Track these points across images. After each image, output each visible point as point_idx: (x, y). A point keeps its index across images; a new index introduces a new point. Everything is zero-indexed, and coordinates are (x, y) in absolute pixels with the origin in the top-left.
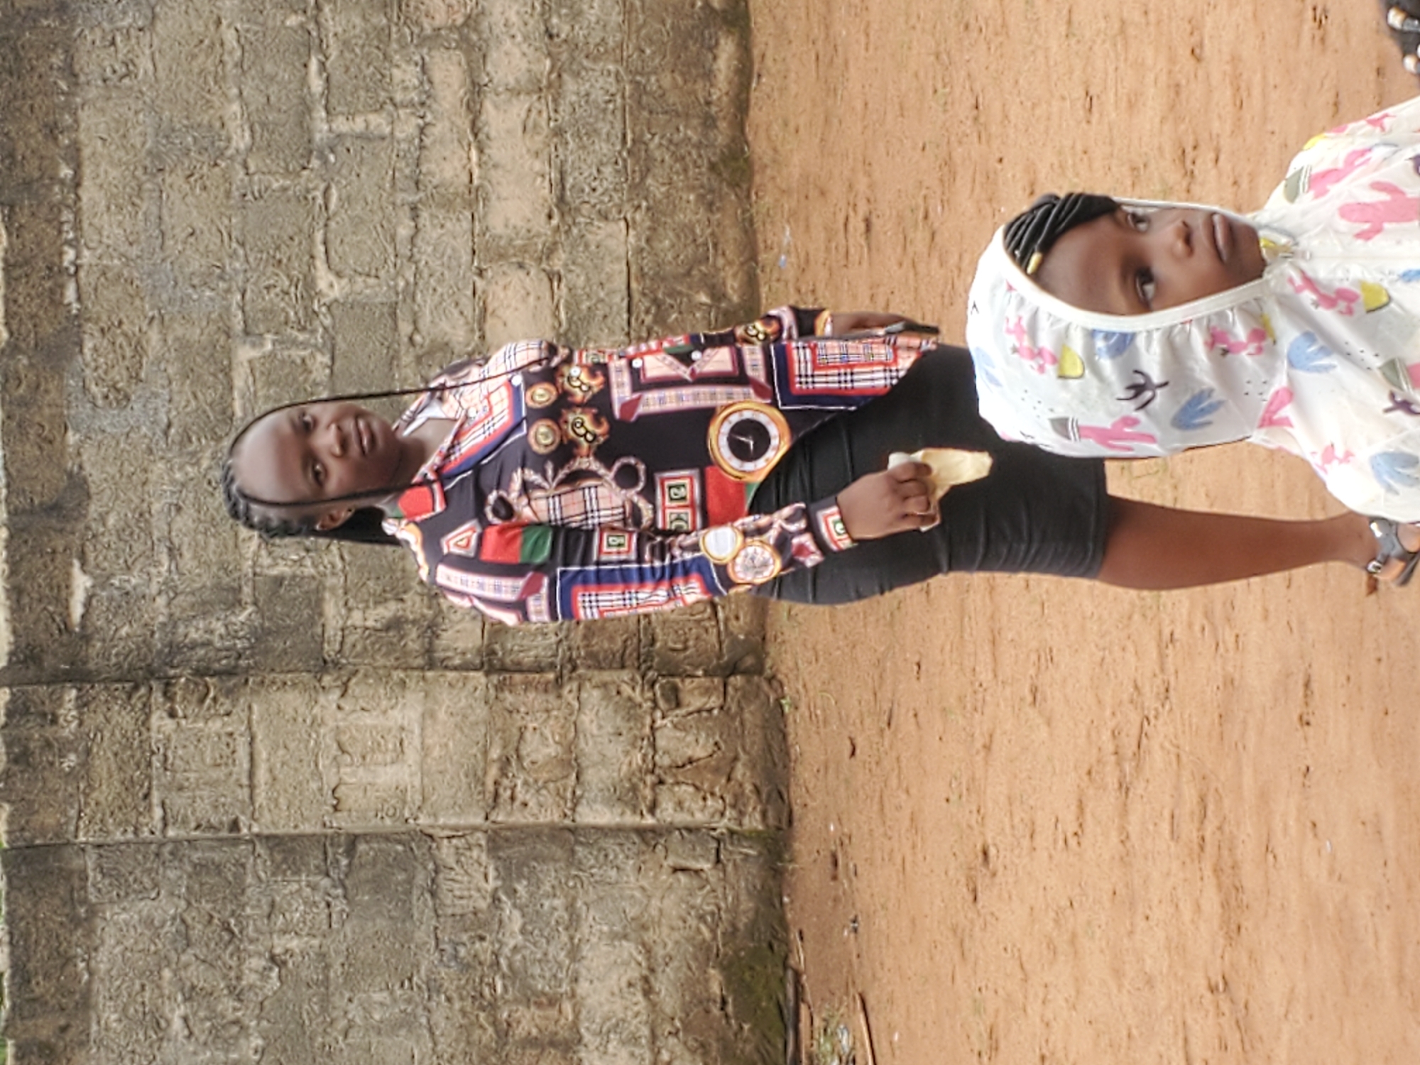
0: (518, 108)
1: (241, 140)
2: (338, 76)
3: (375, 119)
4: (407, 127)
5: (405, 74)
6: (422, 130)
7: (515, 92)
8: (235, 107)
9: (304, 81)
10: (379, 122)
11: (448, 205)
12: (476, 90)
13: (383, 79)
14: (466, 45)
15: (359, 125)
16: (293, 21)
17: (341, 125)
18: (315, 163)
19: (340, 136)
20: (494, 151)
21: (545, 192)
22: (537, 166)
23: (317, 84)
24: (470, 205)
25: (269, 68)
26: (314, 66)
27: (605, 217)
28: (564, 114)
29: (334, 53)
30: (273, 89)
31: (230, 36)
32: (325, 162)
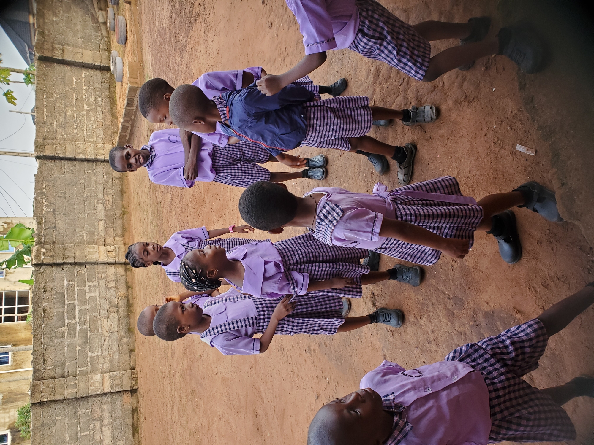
0: (107, 427)
1: (68, 439)
2: (82, 427)
3: (87, 432)
4: (92, 433)
5: (92, 425)
6: (94, 433)
7: (107, 425)
8: (67, 435)
9: (77, 429)
10: (88, 433)
11: (97, 442)
12: (102, 426)
13: (89, 426)
14: (100, 420)
15: (85, 433)
16: (76, 421)
17: (82, 434)
18: (78, 440)
19: (82, 436)
20: (104, 434)
21: (111, 438)
22: (110, 435)
23: (79, 429)
24: (100, 442)
25: (72, 428)
26: (78, 426)
27: (119, 440)
28: (114, 427)
29: (81, 424)
30: (73, 431)
31: (66, 425)
32: (80, 440)
